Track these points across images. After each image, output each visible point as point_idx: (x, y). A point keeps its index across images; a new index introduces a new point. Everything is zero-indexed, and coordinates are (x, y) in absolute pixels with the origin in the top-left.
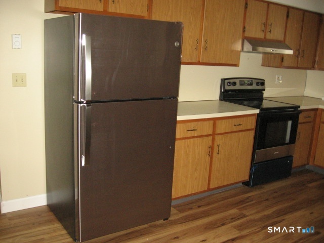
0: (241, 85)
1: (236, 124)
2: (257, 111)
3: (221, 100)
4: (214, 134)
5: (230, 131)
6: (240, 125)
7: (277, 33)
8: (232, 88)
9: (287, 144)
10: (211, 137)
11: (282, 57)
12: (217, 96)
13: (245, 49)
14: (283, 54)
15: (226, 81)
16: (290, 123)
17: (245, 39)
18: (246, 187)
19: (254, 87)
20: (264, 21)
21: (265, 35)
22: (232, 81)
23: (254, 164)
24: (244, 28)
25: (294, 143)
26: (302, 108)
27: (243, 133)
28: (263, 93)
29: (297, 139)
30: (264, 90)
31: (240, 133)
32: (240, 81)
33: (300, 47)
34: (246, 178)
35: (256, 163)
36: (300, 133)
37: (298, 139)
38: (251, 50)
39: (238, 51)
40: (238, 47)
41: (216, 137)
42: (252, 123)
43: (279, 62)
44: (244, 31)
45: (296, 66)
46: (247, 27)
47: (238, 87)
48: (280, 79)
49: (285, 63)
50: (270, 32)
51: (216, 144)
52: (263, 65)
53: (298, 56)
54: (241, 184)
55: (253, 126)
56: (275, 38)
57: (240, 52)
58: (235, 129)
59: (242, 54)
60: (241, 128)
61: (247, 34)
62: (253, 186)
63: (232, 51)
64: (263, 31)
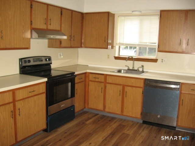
0: (34, 61)
1: (30, 91)
2: (46, 80)
3: (20, 73)
4: (14, 101)
5: (27, 97)
6: (34, 91)
7: (55, 25)
8: (28, 64)
9: (70, 98)
10: (12, 104)
11: (60, 41)
12: (18, 71)
13: (33, 37)
14: (61, 39)
15: (23, 60)
16: (70, 84)
17: (33, 29)
18: (46, 133)
19: (44, 62)
20: (45, 17)
21: (47, 27)
22: (27, 59)
23: (49, 116)
24: (31, 22)
25: (74, 96)
26: (76, 73)
27: (37, 96)
28: (51, 66)
29: (75, 94)
30: (51, 63)
31: (35, 97)
32: (33, 59)
33: (71, 34)
34: (45, 127)
35: (50, 116)
36: (77, 90)
37: (77, 93)
38: (37, 37)
39: (28, 38)
40: (28, 35)
41: (17, 103)
42: (43, 89)
43: (59, 44)
44: (31, 24)
45: (70, 46)
46: (33, 21)
47: (32, 63)
48: (61, 55)
49: (63, 45)
50: (50, 24)
51: (17, 108)
52: (49, 47)
53: (71, 40)
54: (42, 131)
55: (44, 90)
56: (54, 29)
57: (30, 39)
58: (31, 94)
59: (31, 40)
60: (35, 93)
61: (34, 26)
62: (50, 132)
63: (23, 39)
64: (46, 24)
